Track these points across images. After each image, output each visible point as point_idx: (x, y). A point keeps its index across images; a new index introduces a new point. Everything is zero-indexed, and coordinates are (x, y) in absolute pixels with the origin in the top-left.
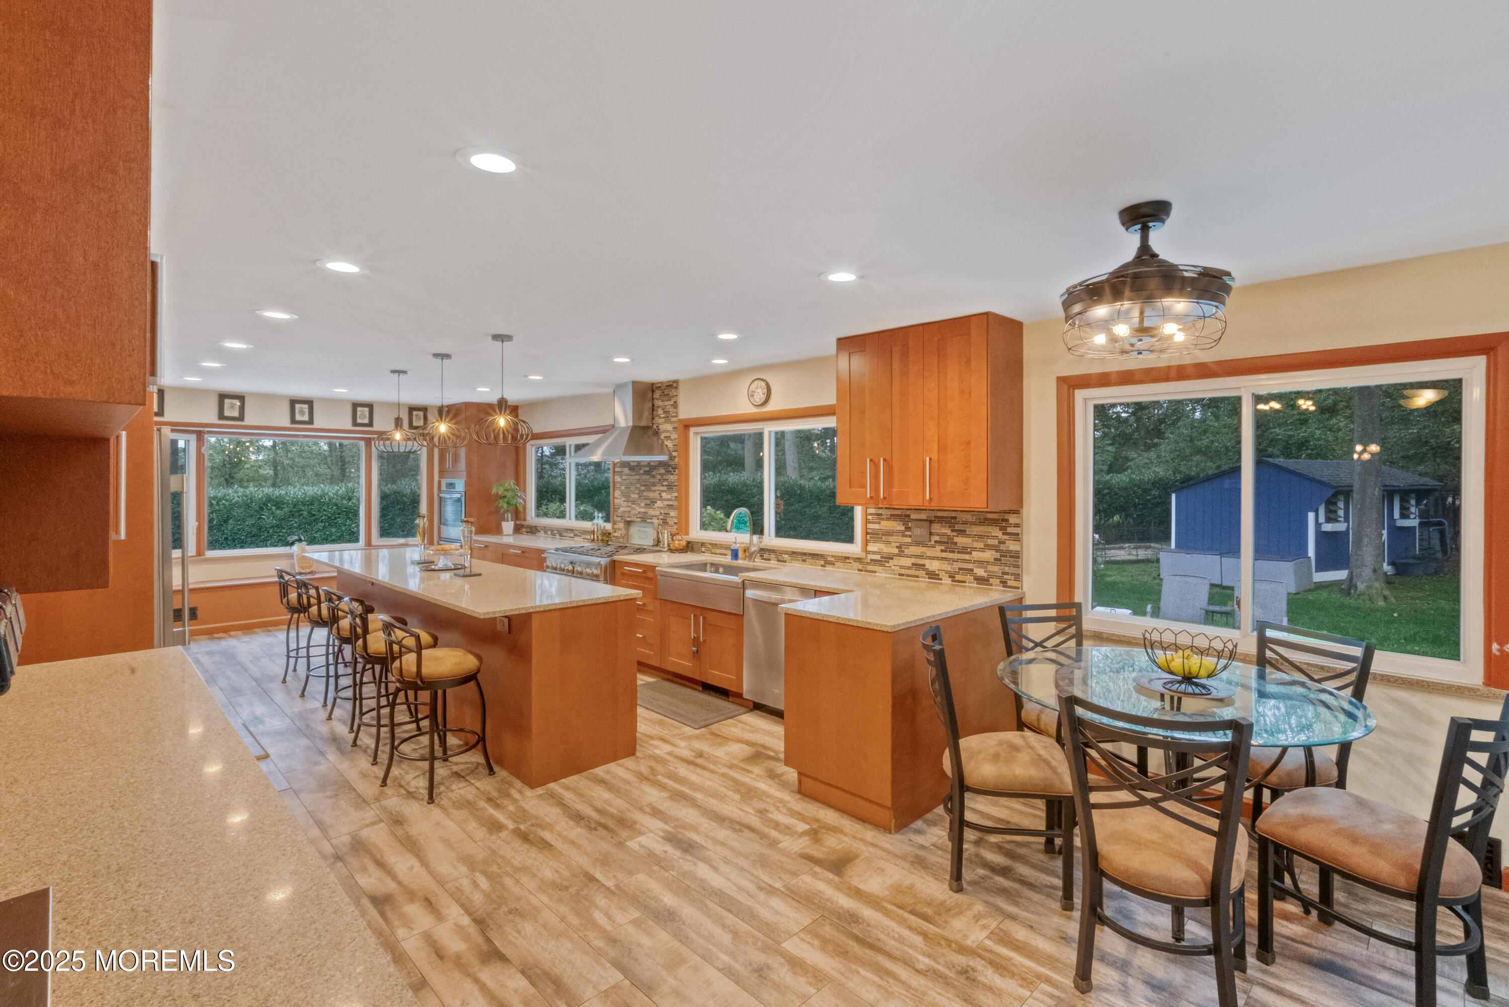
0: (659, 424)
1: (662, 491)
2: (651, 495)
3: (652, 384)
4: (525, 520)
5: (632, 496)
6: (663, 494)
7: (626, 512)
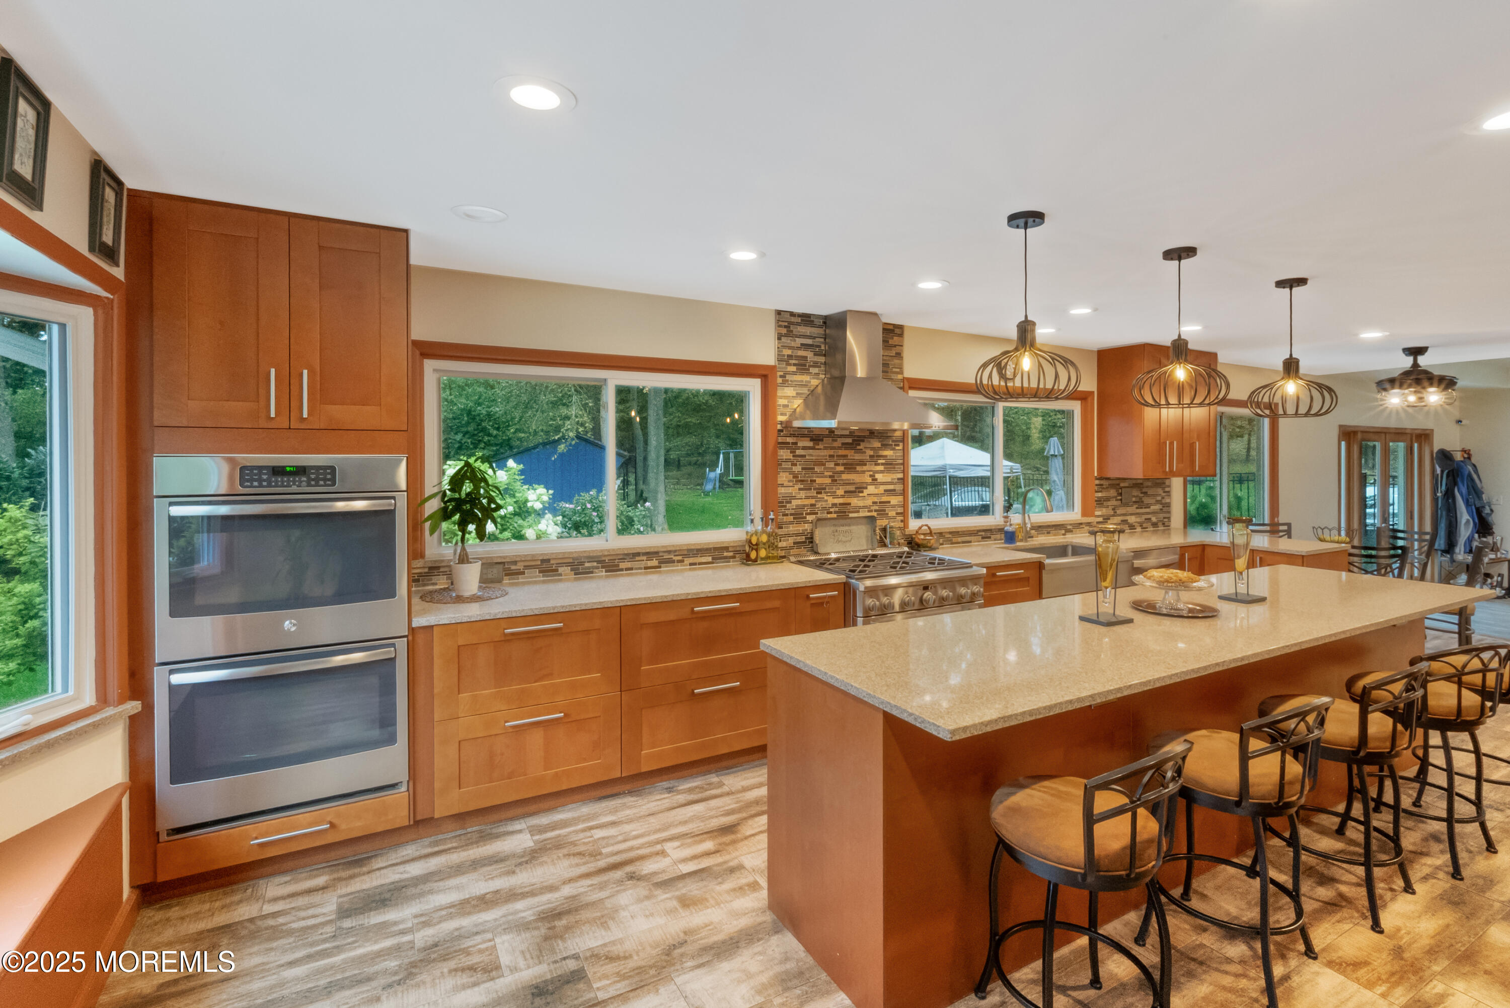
1: (877, 472)
2: (856, 477)
5: (819, 481)
6: (878, 476)
7: (804, 506)
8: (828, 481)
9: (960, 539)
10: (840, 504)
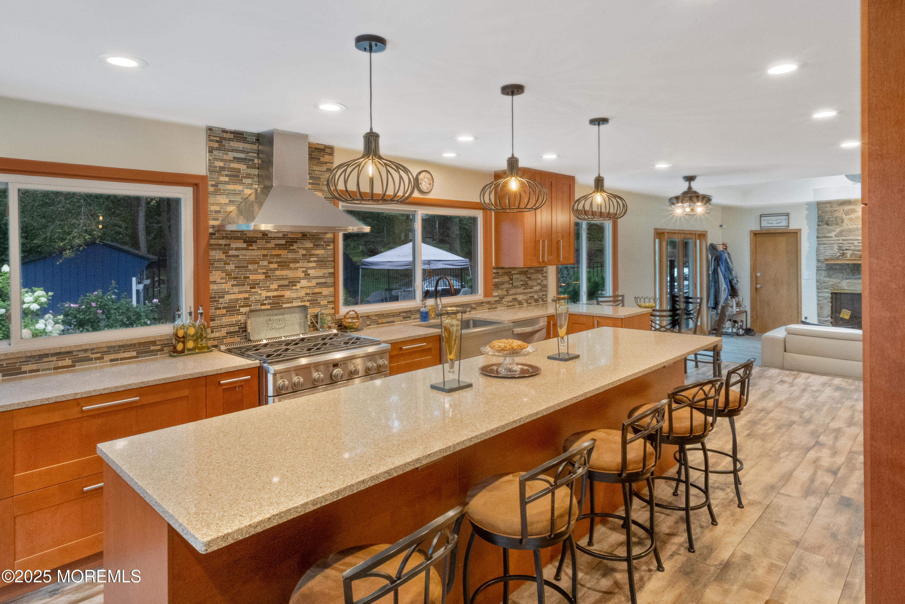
5: (252, 277)
6: (309, 271)
7: (237, 299)
8: (262, 277)
9: (384, 320)
10: (274, 297)
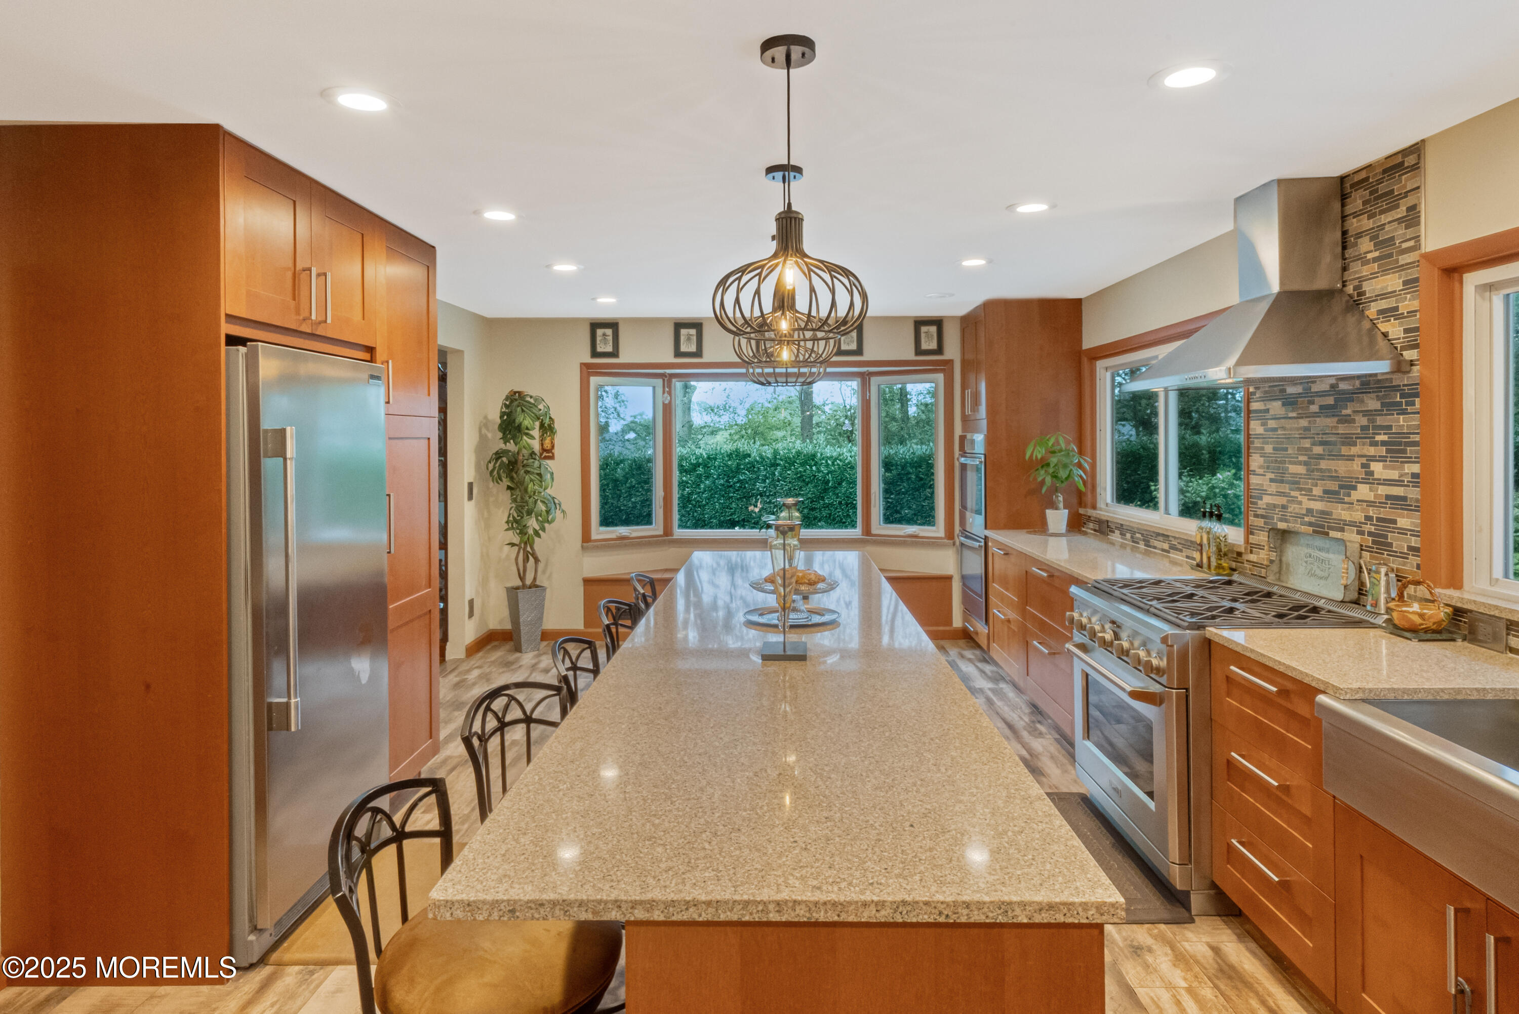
0: (1361, 280)
1: (1373, 459)
2: (1341, 468)
3: (1342, 179)
4: (1094, 507)
10: (1317, 512)
